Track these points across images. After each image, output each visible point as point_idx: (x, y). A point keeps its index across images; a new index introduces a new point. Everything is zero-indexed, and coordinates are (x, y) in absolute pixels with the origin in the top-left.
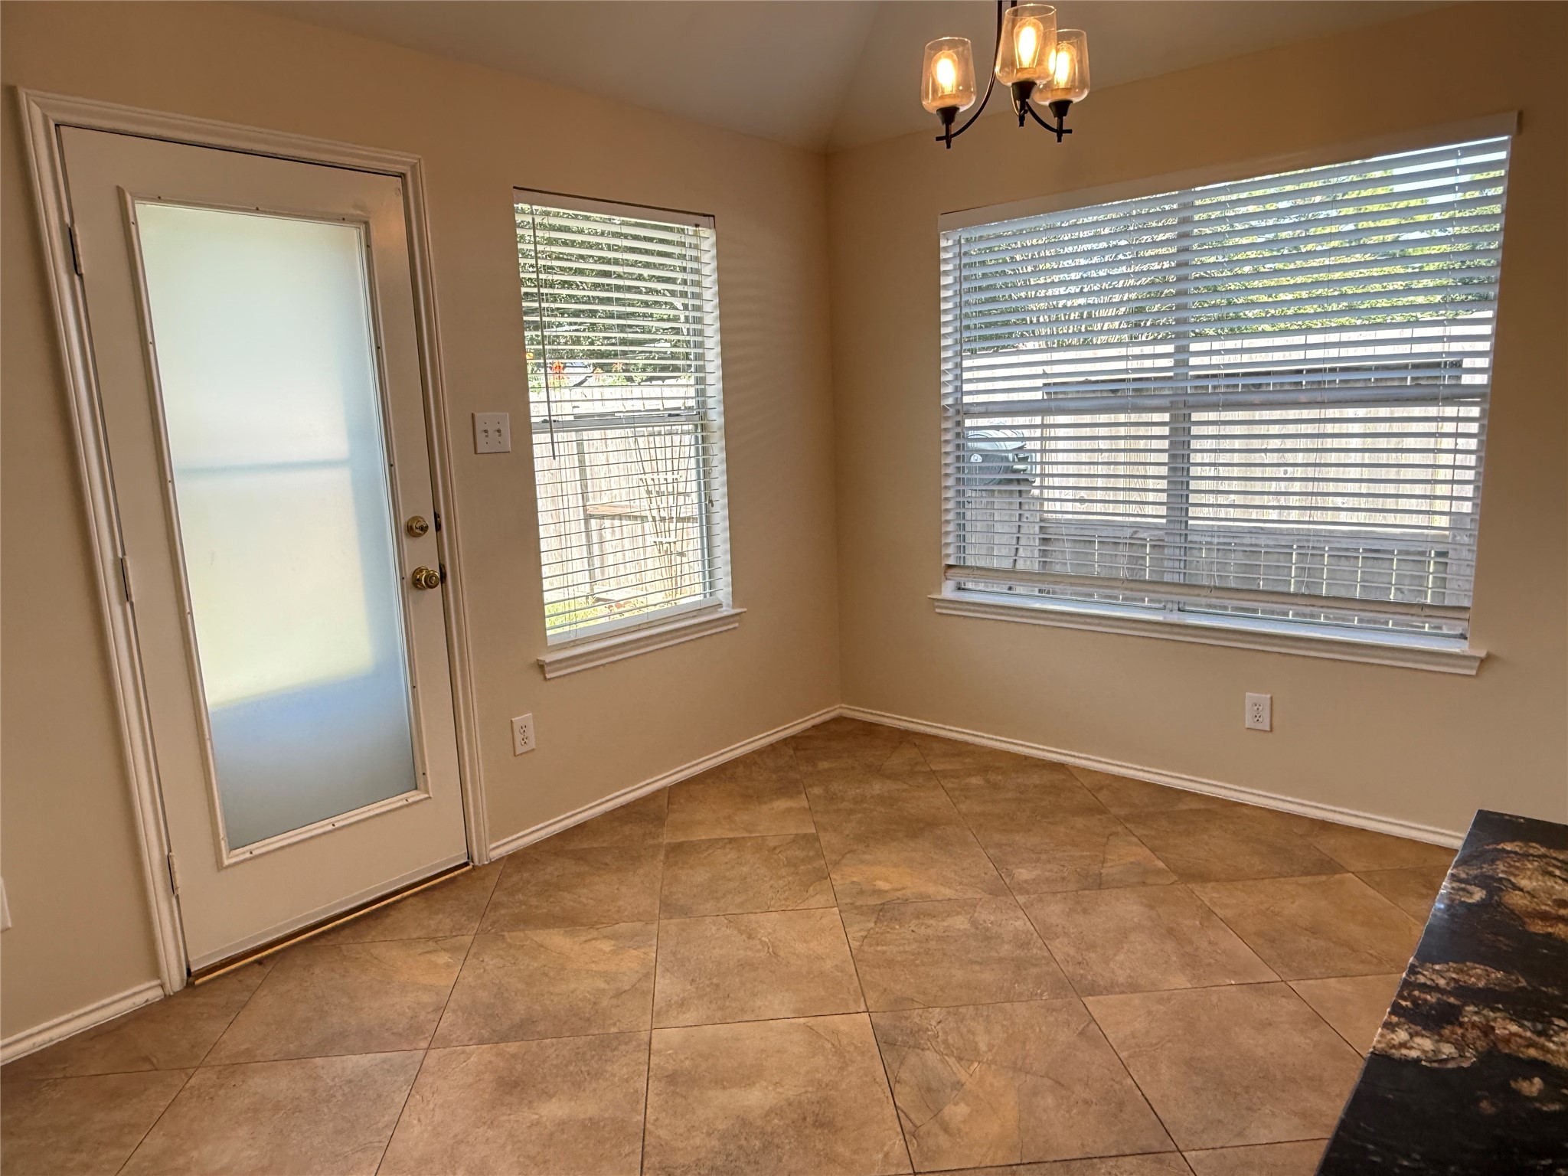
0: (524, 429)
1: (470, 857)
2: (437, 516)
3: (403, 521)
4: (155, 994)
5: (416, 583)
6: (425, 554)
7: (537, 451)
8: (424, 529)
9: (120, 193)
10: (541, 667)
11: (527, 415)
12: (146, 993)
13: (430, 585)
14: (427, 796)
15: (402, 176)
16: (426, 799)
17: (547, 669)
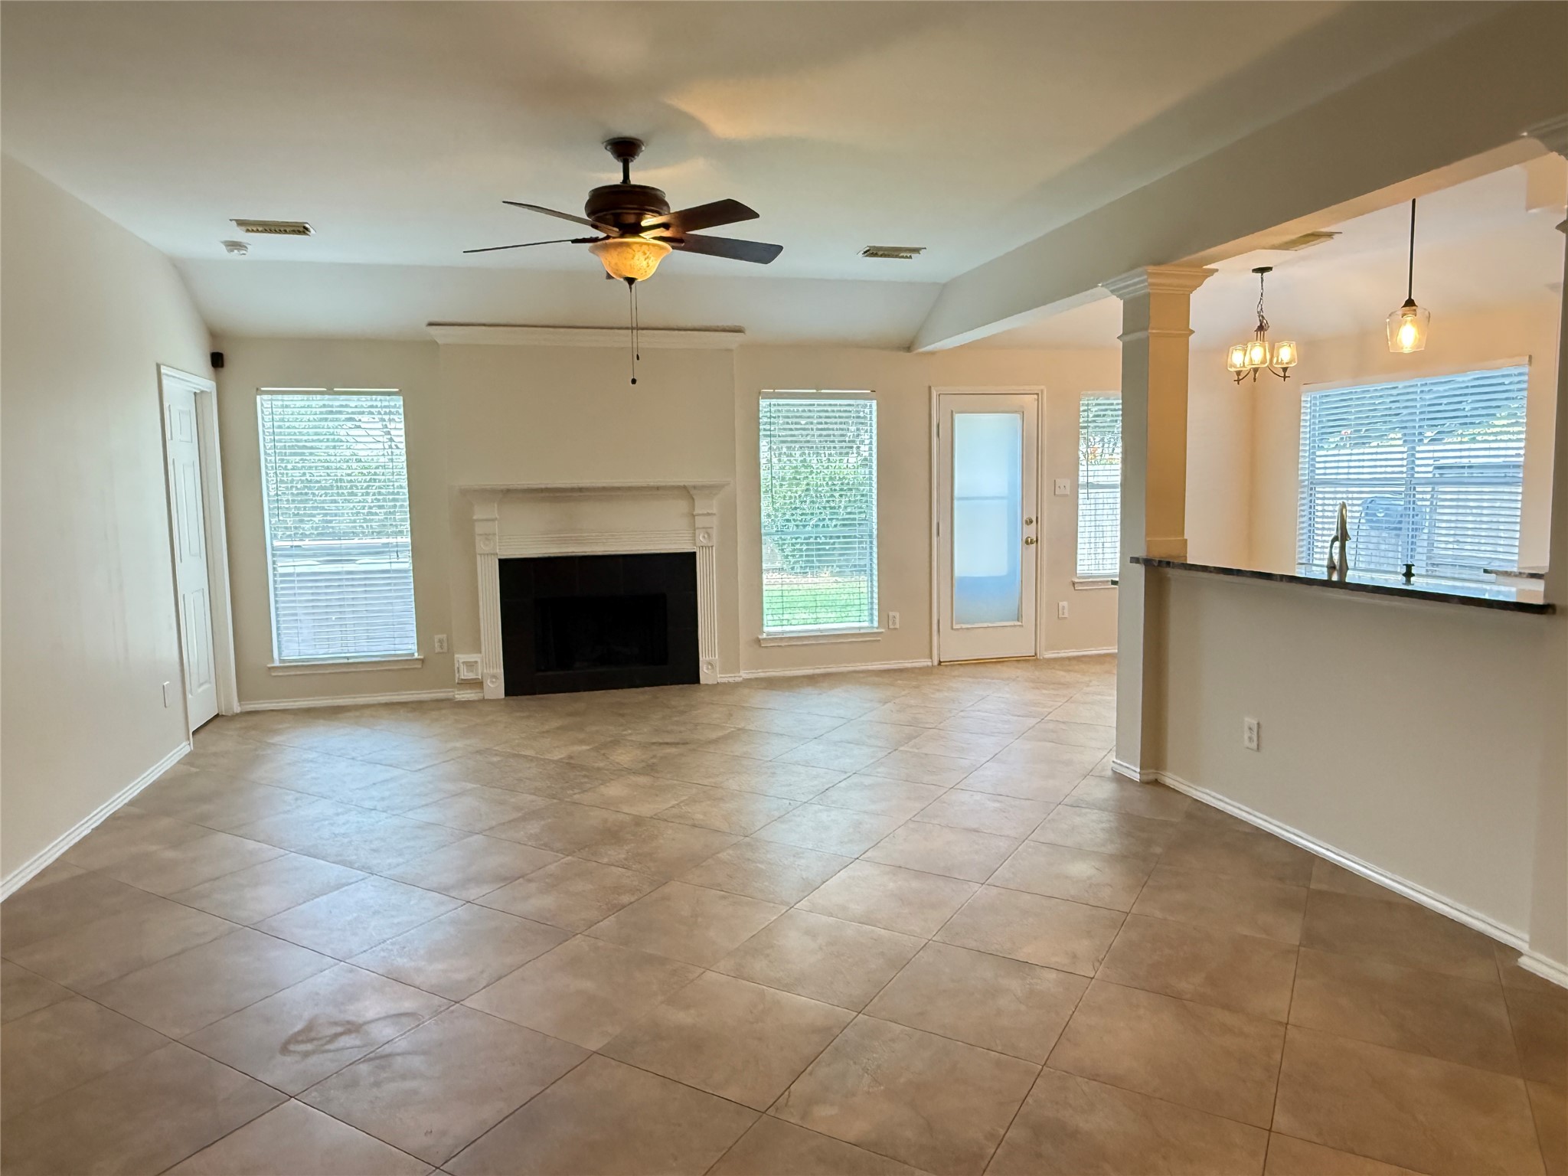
0: (1076, 486)
1: (1036, 654)
2: (1037, 518)
3: (1025, 519)
4: (930, 664)
5: (1027, 542)
6: (1031, 531)
7: (1081, 496)
8: (1031, 522)
9: (952, 412)
10: (1074, 584)
11: (1078, 480)
12: (925, 662)
13: (1032, 543)
14: (1020, 624)
15: (1038, 394)
16: (1020, 625)
17: (1076, 585)
